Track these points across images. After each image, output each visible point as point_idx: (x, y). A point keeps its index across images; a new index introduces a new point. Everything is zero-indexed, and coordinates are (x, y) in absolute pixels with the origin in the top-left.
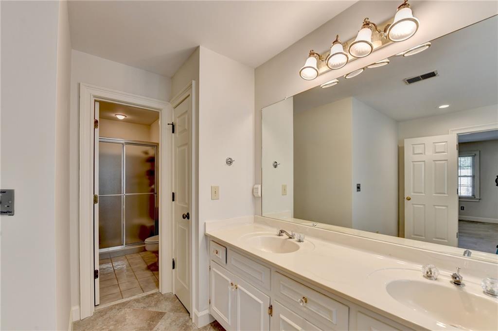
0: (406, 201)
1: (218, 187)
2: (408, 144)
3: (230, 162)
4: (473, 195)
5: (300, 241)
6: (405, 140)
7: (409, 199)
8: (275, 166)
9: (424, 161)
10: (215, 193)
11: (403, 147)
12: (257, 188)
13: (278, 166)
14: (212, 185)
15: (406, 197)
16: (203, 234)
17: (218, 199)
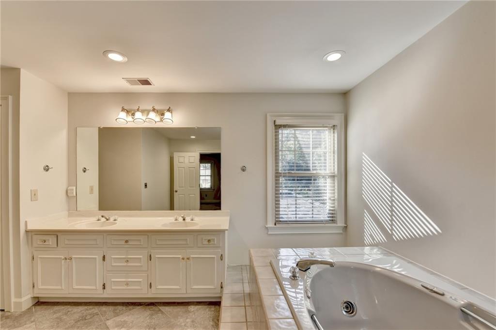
0: (175, 192)
1: (37, 190)
2: (176, 156)
3: (47, 169)
4: (211, 187)
5: (115, 220)
6: (175, 153)
7: (176, 192)
8: (84, 171)
9: (184, 168)
10: (34, 195)
11: (173, 157)
12: (73, 190)
13: (87, 171)
14: (32, 189)
15: (175, 190)
16: (24, 231)
17: (37, 200)
